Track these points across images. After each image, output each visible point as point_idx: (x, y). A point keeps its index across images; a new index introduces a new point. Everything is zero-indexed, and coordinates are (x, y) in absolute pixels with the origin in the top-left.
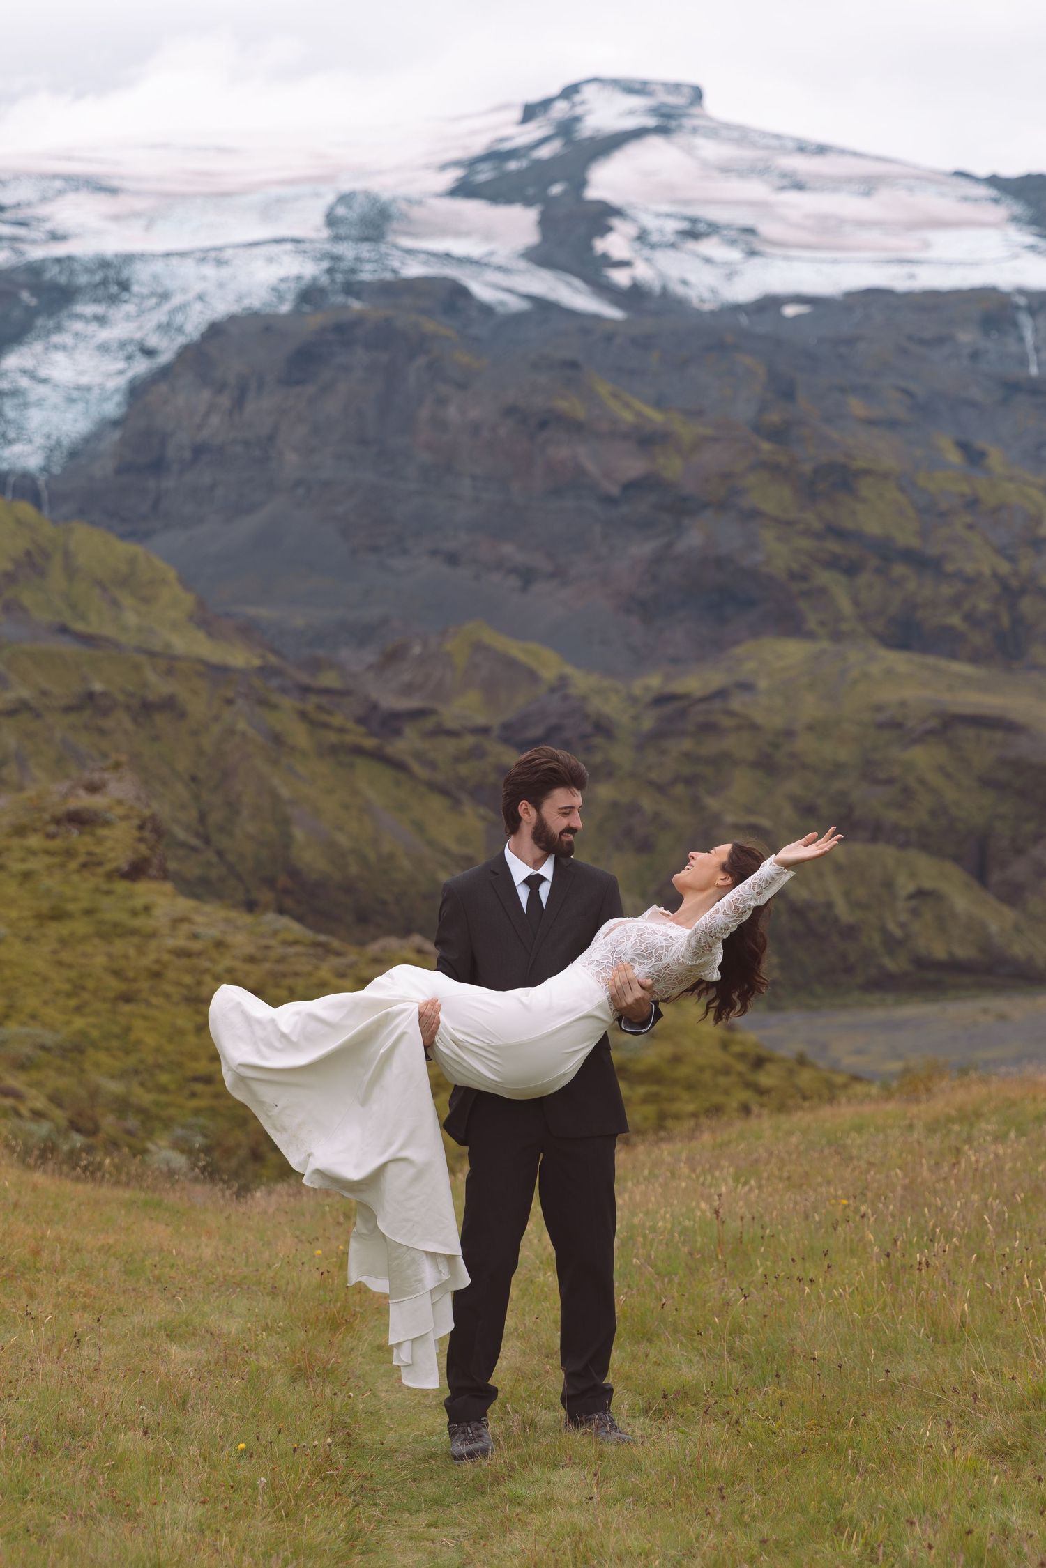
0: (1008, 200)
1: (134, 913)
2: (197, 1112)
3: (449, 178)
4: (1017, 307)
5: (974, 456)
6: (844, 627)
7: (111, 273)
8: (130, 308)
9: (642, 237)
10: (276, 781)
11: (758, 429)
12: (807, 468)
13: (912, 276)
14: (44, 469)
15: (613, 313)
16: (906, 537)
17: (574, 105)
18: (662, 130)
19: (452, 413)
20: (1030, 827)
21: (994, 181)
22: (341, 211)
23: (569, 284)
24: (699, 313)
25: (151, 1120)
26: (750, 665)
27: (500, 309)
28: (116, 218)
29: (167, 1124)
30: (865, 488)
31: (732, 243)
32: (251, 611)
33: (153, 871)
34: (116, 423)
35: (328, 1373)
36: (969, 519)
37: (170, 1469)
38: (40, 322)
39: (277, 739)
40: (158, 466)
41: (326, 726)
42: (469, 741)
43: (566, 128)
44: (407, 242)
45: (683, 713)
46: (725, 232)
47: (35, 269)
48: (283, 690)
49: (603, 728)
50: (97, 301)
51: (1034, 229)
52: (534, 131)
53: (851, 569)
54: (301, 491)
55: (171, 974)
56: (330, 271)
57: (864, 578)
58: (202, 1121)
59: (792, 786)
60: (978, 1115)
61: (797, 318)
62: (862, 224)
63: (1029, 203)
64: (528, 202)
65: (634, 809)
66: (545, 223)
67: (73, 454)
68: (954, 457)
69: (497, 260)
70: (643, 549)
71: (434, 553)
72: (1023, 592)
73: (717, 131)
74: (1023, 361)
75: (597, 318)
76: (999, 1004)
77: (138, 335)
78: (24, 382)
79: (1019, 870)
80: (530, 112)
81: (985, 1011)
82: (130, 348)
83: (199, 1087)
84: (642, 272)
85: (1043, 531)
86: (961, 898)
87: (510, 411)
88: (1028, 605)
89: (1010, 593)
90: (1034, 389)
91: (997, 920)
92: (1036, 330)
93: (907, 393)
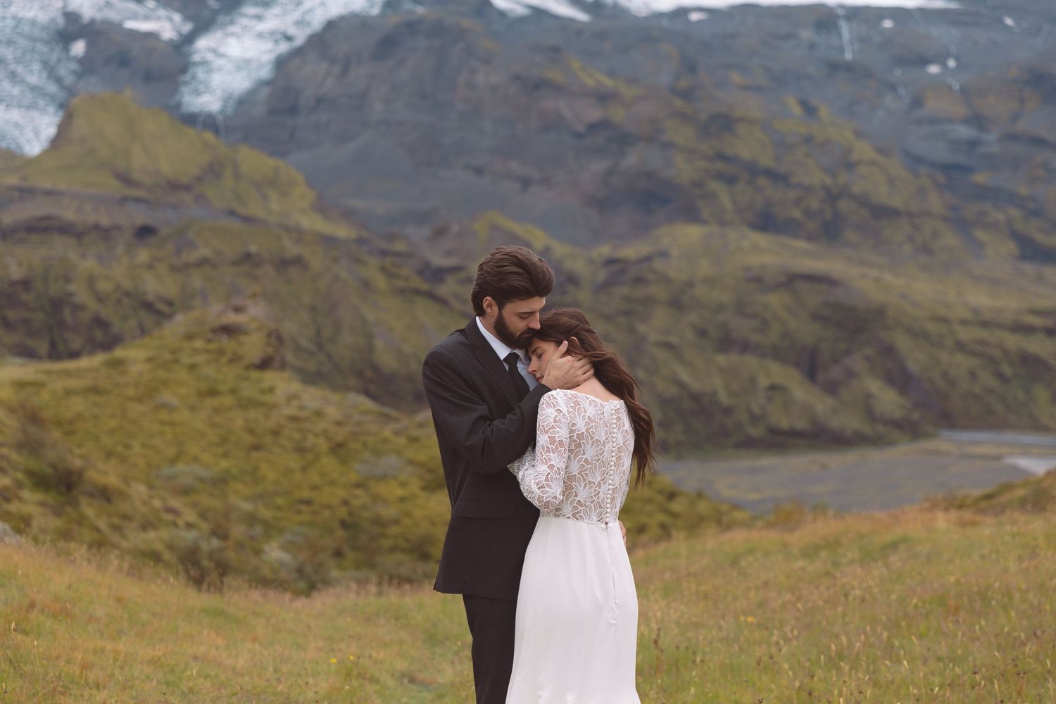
1: (263, 392)
2: (301, 524)
4: (837, 16)
5: (810, 109)
6: (726, 217)
8: (276, 10)
10: (365, 310)
11: (674, 91)
12: (704, 116)
14: (222, 111)
15: (582, 17)
16: (767, 161)
19: (480, 79)
20: (842, 346)
24: (636, 18)
25: (270, 529)
26: (666, 241)
27: (510, 14)
29: (281, 531)
30: (740, 129)
32: (351, 202)
33: (276, 364)
34: (268, 83)
36: (806, 150)
38: (221, 18)
39: (366, 284)
40: (293, 110)
41: (396, 276)
45: (623, 271)
48: (371, 253)
49: (573, 280)
50: (257, 5)
53: (731, 180)
54: (384, 127)
55: (285, 433)
57: (740, 186)
58: (304, 530)
59: (692, 317)
61: (700, 22)
67: (240, 102)
68: (797, 110)
70: (599, 166)
71: (467, 167)
72: (840, 196)
74: (841, 50)
75: (571, 20)
77: (283, 28)
78: (210, 56)
79: (836, 373)
82: (278, 36)
83: (303, 508)
85: (855, 157)
86: (800, 391)
87: (517, 78)
88: (844, 205)
89: (832, 197)
90: (848, 68)
91: (822, 405)
92: (850, 30)
93: (768, 69)
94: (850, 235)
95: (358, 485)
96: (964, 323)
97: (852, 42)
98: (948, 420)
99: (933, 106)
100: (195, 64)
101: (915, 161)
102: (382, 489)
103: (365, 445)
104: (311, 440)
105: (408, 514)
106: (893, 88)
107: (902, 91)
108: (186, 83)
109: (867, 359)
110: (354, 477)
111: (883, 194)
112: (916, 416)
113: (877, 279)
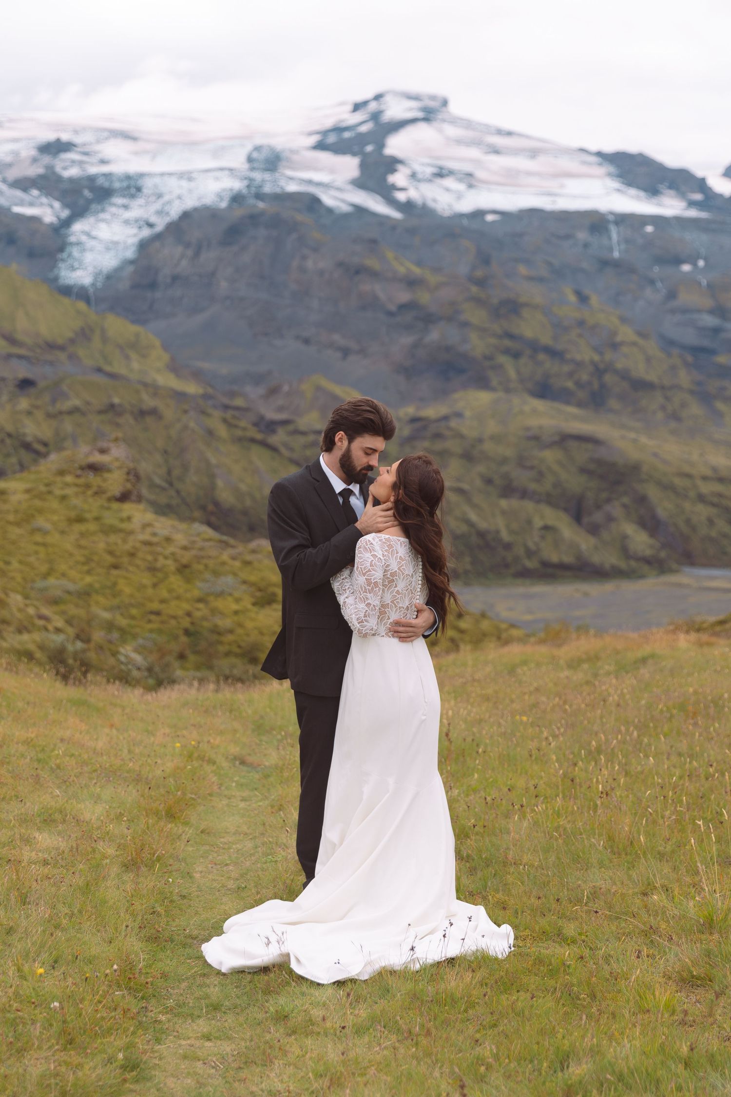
0: (607, 165)
1: (122, 520)
2: (151, 631)
3: (314, 139)
4: (608, 221)
5: (583, 298)
6: (512, 385)
7: (132, 183)
8: (141, 201)
9: (413, 176)
10: (209, 455)
11: (471, 279)
12: (495, 301)
13: (554, 202)
14: (93, 285)
15: (396, 215)
16: (546, 339)
17: (380, 104)
18: (426, 119)
19: (310, 264)
20: (604, 495)
21: (599, 154)
22: (255, 155)
23: (373, 199)
24: (441, 217)
25: (125, 634)
26: (462, 404)
27: (337, 210)
28: (136, 153)
29: (135, 636)
30: (525, 312)
31: (460, 180)
32: (200, 364)
33: (133, 498)
34: (132, 262)
36: (579, 332)
38: (94, 206)
39: (210, 433)
40: (153, 286)
41: (236, 426)
42: (312, 437)
43: (375, 116)
44: (289, 173)
45: (425, 428)
46: (457, 175)
47: (92, 179)
48: (215, 407)
50: (124, 196)
51: (620, 180)
52: (358, 117)
53: (516, 355)
54: (228, 302)
55: (140, 555)
56: (248, 186)
57: (523, 360)
58: (154, 636)
59: (481, 468)
61: (493, 222)
62: (529, 174)
63: (618, 166)
64: (354, 154)
66: (363, 166)
67: (109, 277)
68: (572, 298)
69: (337, 184)
70: (407, 340)
71: (297, 338)
72: (605, 371)
73: (455, 121)
74: (611, 249)
75: (387, 218)
77: (145, 216)
78: (84, 238)
79: (598, 517)
80: (357, 107)
82: (142, 223)
83: (153, 617)
84: (413, 194)
85: (619, 339)
86: (567, 530)
87: (340, 264)
88: (608, 378)
89: (599, 371)
90: (616, 264)
91: (585, 543)
92: (618, 233)
93: (550, 264)
94: (613, 403)
95: (200, 600)
96: (705, 478)
97: (619, 243)
98: (689, 559)
99: (685, 298)
100: (71, 244)
101: (668, 343)
102: (219, 604)
103: (206, 566)
104: (161, 561)
105: (241, 625)
106: (652, 282)
107: (659, 285)
108: (63, 260)
109: (624, 506)
110: (196, 593)
111: (640, 370)
112: (663, 554)
113: (635, 441)
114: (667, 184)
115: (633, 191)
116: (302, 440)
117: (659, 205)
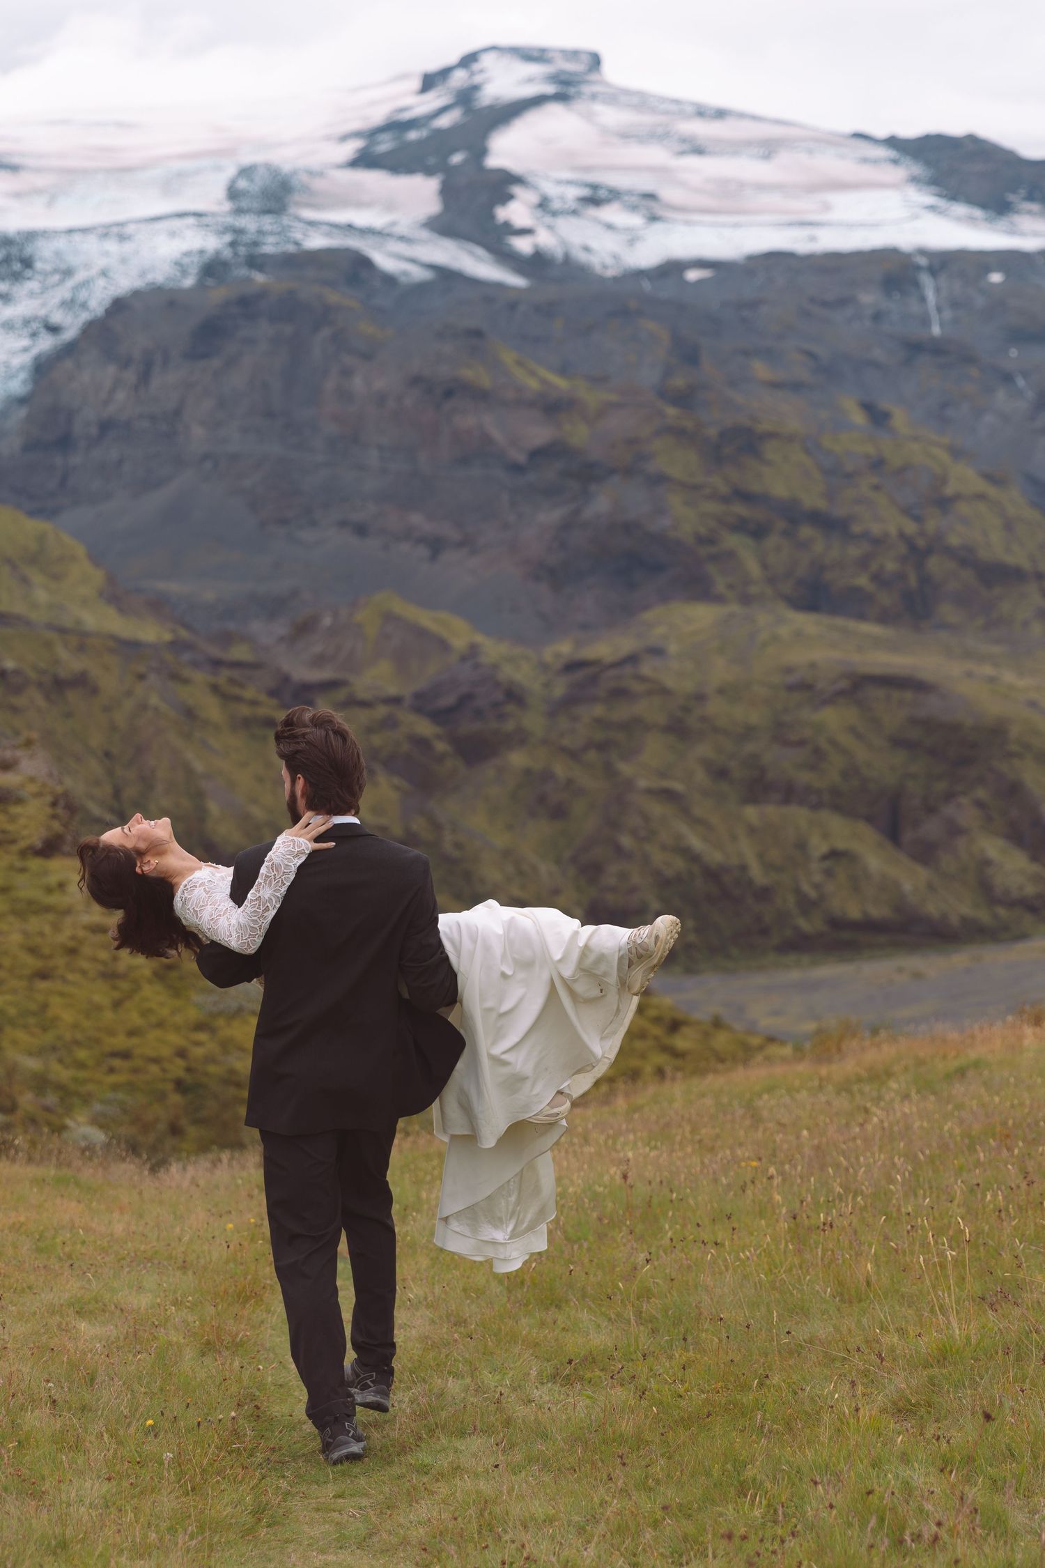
0: (907, 160)
1: (49, 890)
2: (115, 1087)
3: (350, 149)
4: (918, 268)
5: (878, 417)
6: (753, 590)
7: (14, 251)
8: (33, 285)
9: (544, 205)
10: (190, 755)
11: (664, 394)
12: (712, 432)
13: (813, 239)
15: (515, 281)
16: (813, 499)
17: (472, 74)
18: (561, 97)
19: (357, 383)
20: (941, 786)
21: (893, 142)
22: (242, 184)
23: (471, 253)
24: (601, 280)
25: (70, 1096)
26: (660, 630)
27: (403, 279)
28: (17, 195)
29: (86, 1099)
30: (771, 450)
31: (634, 208)
32: (162, 586)
33: (66, 848)
34: (22, 401)
35: (237, 1346)
36: (875, 480)
37: (77, 1446)
39: (190, 713)
40: (65, 443)
41: (238, 699)
42: (381, 711)
43: (466, 97)
44: (308, 214)
45: (594, 680)
46: (626, 198)
48: (195, 665)
49: (514, 695)
51: (933, 189)
52: (433, 101)
53: (758, 532)
54: (208, 465)
55: (87, 950)
56: (233, 244)
57: (772, 541)
58: (121, 1096)
59: (704, 749)
60: (889, 1074)
61: (700, 282)
62: (761, 187)
63: (928, 163)
64: (429, 172)
65: (547, 775)
66: (446, 192)
68: (859, 418)
69: (400, 229)
70: (550, 516)
71: (343, 524)
72: (929, 551)
73: (616, 97)
74: (925, 321)
75: (500, 286)
76: (915, 962)
77: (42, 312)
79: (931, 828)
80: (429, 82)
81: (900, 970)
82: (35, 325)
83: (117, 1063)
84: (545, 239)
85: (949, 490)
86: (876, 857)
87: (416, 381)
88: (935, 565)
89: (917, 553)
90: (937, 349)
91: (910, 879)
92: (938, 290)
93: (811, 355)
94: (947, 612)
95: (200, 1027)
97: (939, 309)
102: (235, 1030)
106: (1008, 378)
107: (1021, 382)
109: (980, 804)
110: (193, 1014)
111: (995, 547)
113: (992, 680)
114: (1023, 192)
115: (960, 209)
116: (363, 716)
117: (1012, 232)
